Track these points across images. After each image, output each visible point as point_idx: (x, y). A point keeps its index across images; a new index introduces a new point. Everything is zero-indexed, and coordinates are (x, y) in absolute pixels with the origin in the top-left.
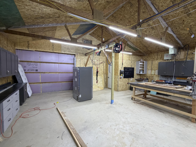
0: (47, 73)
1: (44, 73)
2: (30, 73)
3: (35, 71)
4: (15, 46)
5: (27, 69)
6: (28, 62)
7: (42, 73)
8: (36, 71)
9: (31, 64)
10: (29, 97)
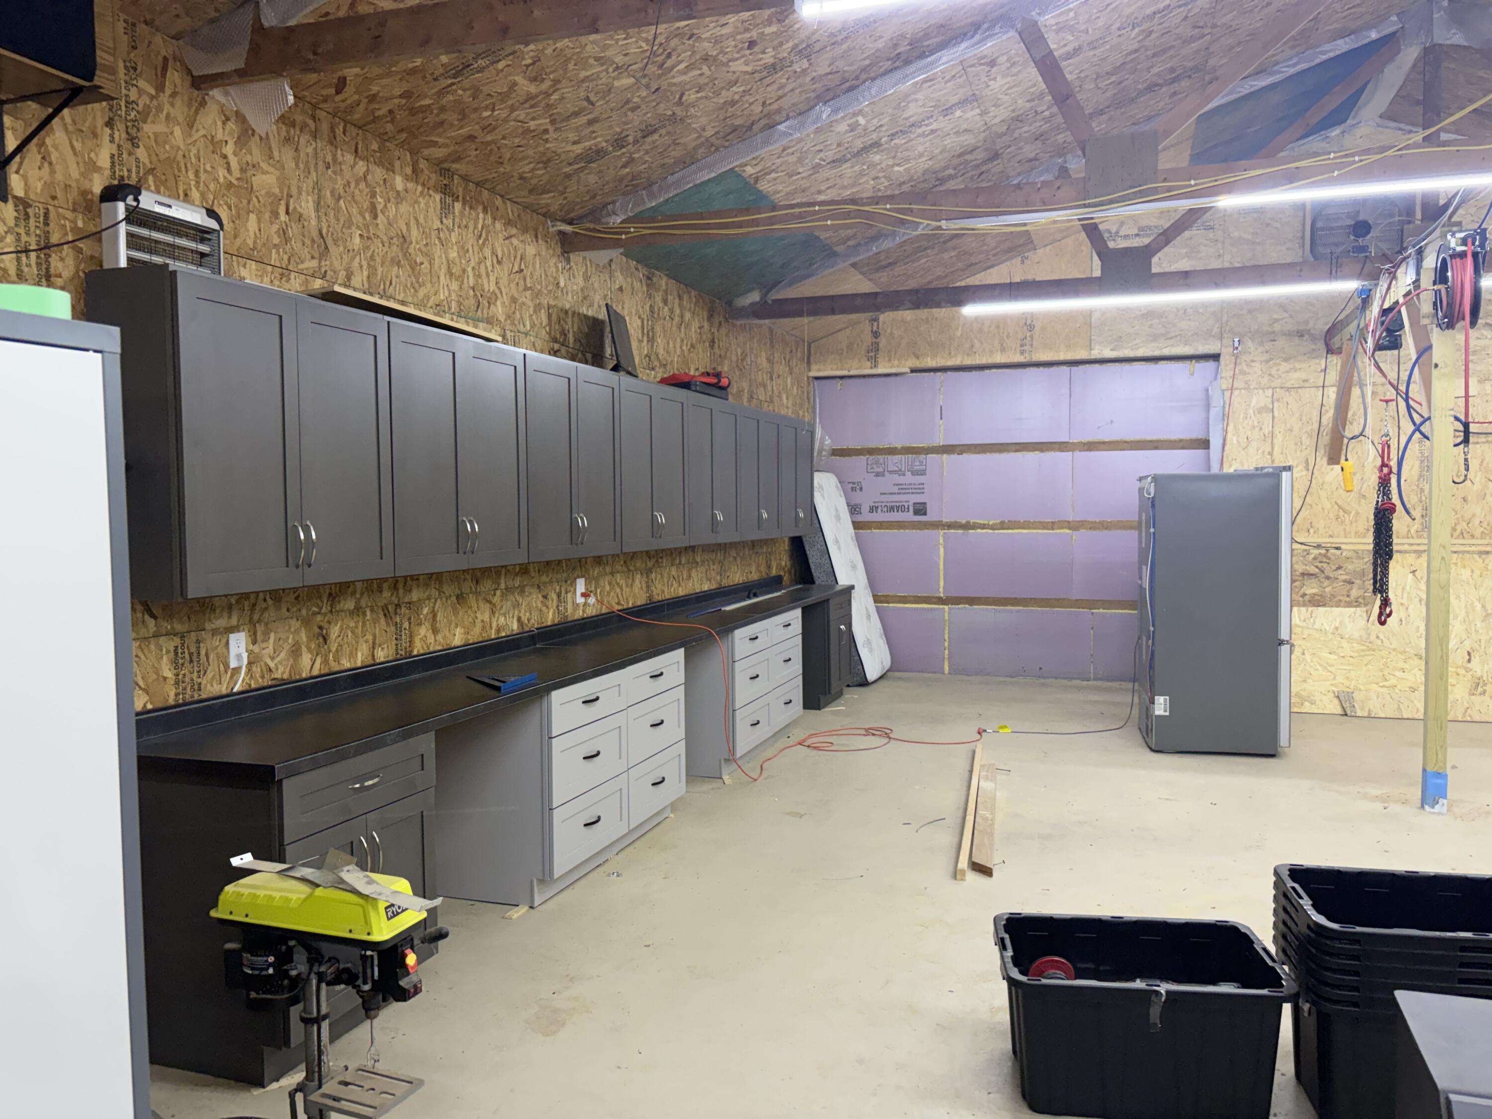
0: (983, 527)
1: (967, 526)
2: (881, 525)
3: (909, 516)
4: (809, 362)
5: (865, 500)
6: (871, 452)
7: (950, 526)
8: (917, 512)
9: (892, 468)
10: (864, 683)
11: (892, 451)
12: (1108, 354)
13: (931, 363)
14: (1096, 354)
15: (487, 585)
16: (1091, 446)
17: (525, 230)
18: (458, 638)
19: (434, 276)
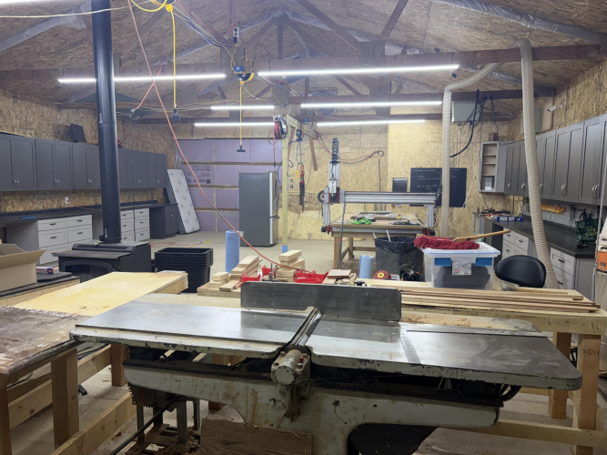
0: (226, 187)
1: (222, 187)
2: (197, 186)
3: (205, 184)
5: (192, 178)
6: (194, 163)
7: (217, 187)
8: (208, 182)
9: (200, 168)
10: (185, 233)
11: (200, 163)
12: (258, 136)
13: (208, 137)
14: (254, 137)
15: (30, 197)
16: (256, 164)
17: (43, 105)
18: (21, 209)
19: (11, 119)
